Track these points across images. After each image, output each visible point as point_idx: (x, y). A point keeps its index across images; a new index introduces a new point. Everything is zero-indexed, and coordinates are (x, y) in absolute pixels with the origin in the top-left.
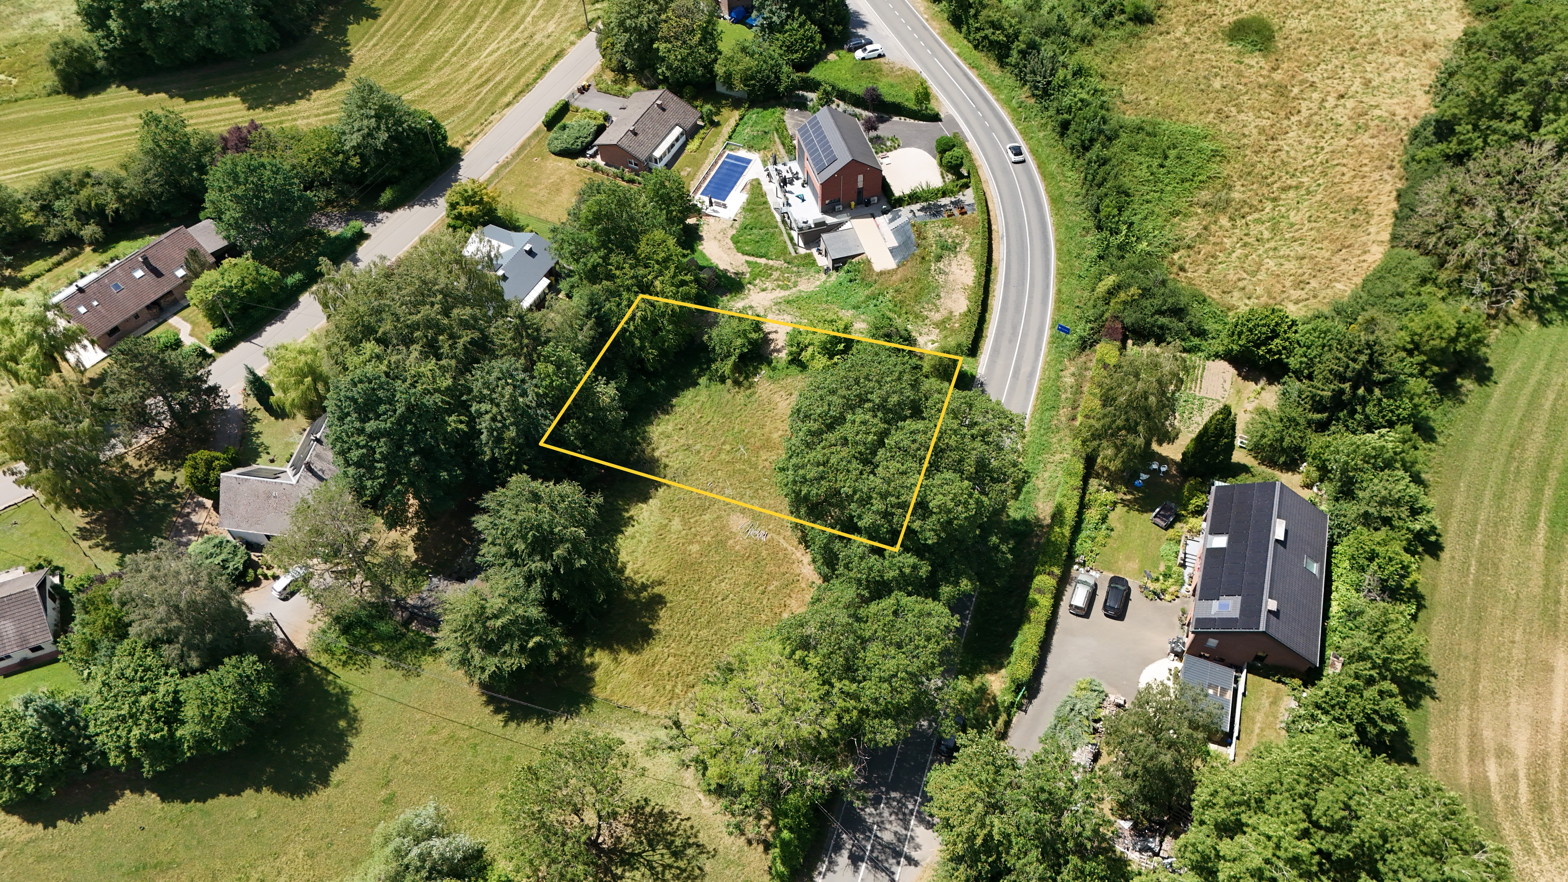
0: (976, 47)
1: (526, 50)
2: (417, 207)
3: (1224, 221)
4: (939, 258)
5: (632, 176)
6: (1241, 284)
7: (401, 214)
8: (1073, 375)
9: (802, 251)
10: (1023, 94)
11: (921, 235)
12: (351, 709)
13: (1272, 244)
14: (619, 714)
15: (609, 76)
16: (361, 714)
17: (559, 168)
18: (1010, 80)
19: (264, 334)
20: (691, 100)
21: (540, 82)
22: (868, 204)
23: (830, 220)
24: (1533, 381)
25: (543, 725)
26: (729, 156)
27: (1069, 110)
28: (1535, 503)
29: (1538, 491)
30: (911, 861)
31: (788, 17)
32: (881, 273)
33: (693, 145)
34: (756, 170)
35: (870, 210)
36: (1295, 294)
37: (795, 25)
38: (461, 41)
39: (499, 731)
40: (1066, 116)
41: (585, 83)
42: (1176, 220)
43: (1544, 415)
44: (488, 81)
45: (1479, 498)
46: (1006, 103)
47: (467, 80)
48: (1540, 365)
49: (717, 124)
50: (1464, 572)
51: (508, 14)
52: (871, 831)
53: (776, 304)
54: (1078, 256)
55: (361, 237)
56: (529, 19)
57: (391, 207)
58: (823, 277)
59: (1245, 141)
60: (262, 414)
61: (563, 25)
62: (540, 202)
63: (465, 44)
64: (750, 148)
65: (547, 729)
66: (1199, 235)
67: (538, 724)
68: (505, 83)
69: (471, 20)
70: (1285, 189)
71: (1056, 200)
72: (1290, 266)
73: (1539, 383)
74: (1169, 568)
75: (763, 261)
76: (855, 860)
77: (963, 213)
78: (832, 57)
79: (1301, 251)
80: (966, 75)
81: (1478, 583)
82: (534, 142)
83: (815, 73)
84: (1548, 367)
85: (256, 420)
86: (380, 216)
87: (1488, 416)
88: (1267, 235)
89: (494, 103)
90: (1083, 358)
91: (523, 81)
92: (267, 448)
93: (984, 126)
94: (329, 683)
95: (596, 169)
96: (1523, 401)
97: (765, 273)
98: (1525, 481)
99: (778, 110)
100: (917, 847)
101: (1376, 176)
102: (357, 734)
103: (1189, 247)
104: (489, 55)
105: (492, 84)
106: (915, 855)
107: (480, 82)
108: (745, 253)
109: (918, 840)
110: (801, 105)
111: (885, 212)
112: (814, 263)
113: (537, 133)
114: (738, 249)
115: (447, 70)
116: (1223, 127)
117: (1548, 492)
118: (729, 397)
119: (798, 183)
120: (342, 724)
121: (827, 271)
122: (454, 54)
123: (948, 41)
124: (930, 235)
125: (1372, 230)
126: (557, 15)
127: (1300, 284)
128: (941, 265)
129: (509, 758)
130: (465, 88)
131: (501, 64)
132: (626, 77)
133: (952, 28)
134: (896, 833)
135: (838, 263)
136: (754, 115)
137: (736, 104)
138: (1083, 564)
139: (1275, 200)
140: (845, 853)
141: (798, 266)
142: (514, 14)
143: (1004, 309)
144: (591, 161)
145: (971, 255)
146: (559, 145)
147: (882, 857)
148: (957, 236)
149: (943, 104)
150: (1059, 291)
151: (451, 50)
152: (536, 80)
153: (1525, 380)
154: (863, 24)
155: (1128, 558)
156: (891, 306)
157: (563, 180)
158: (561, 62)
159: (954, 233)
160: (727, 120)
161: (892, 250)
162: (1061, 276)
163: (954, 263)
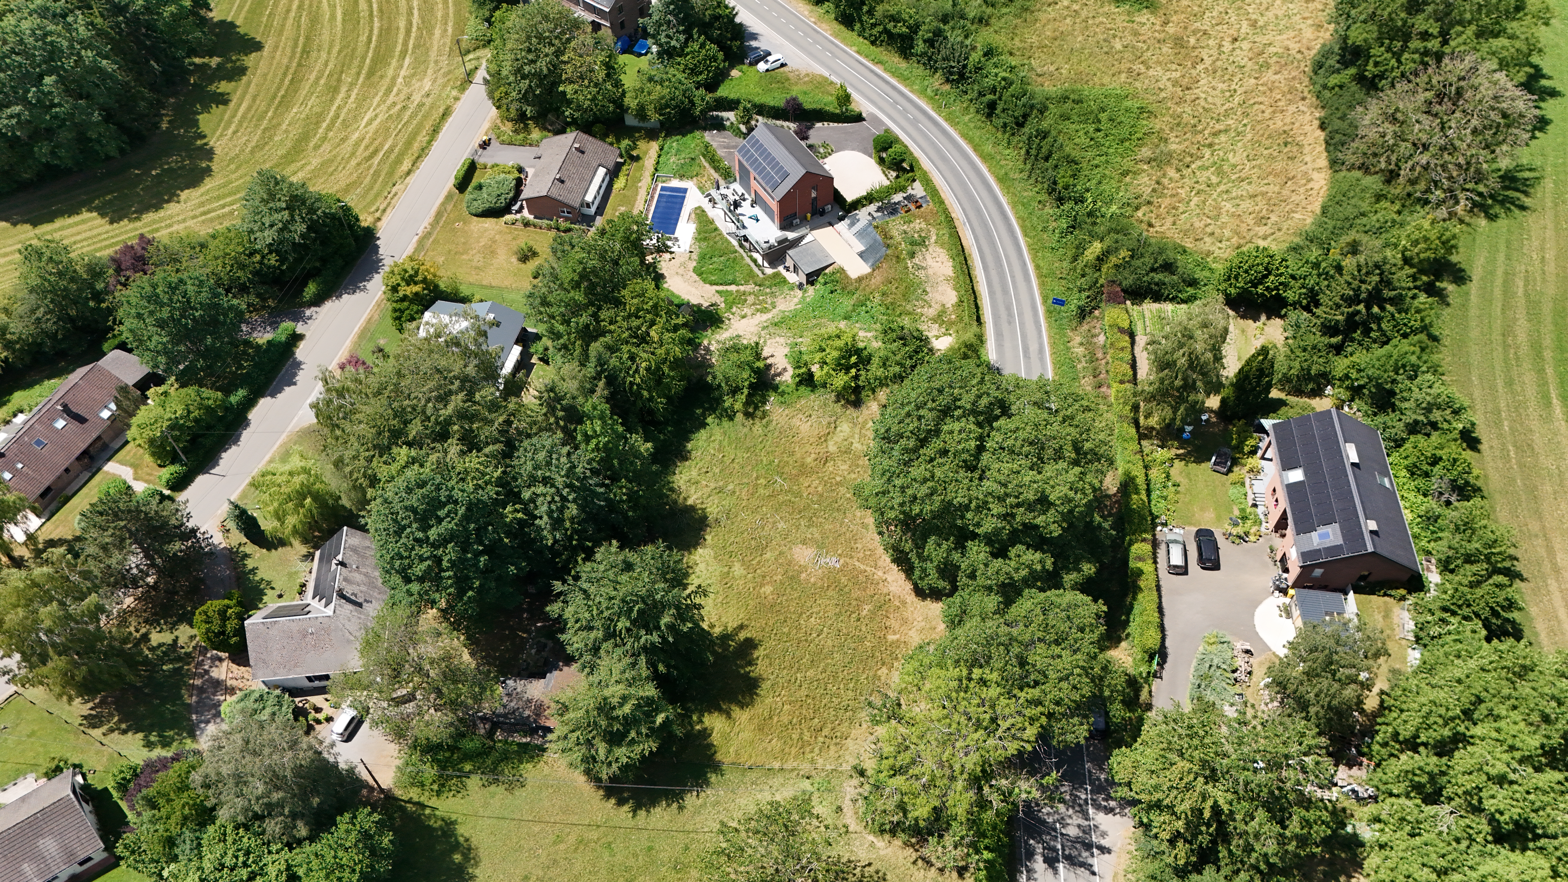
0: (873, 43)
1: (408, 113)
2: (345, 296)
3: (1172, 173)
4: (912, 255)
5: (568, 225)
6: (1209, 230)
7: (330, 306)
8: (1081, 344)
9: (769, 271)
10: (937, 81)
11: (886, 236)
12: (461, 839)
13: (1222, 187)
14: (752, 775)
15: (508, 128)
16: (474, 842)
17: (486, 230)
18: (919, 70)
19: (221, 462)
20: (603, 137)
21: (435, 144)
22: (822, 213)
23: (791, 235)
24: (1500, 272)
25: (675, 805)
26: (663, 189)
27: (994, 90)
28: (1543, 384)
29: (1541, 371)
30: (1104, 850)
31: (687, 40)
32: (860, 279)
33: (619, 183)
34: (694, 199)
35: (825, 219)
36: (1262, 230)
37: (696, 46)
38: (332, 114)
39: (631, 823)
40: (991, 97)
41: (485, 138)
42: (1128, 179)
43: (1521, 301)
44: (376, 152)
45: (1493, 388)
46: (922, 92)
47: (353, 154)
48: (1501, 257)
49: (637, 159)
50: (1506, 458)
51: (375, 79)
52: (1055, 830)
53: (764, 328)
54: (1044, 229)
55: (296, 338)
56: (400, 80)
57: (318, 301)
58: (799, 293)
59: (1163, 95)
60: (250, 548)
61: (440, 81)
62: (477, 268)
63: (337, 116)
64: (682, 177)
65: (681, 808)
66: (1154, 190)
67: (668, 805)
68: (397, 150)
69: (336, 90)
70: (1215, 134)
71: (1002, 180)
72: (1246, 205)
73: (1506, 273)
74: (1243, 510)
75: (733, 288)
76: (1051, 862)
77: (920, 207)
78: (735, 73)
79: (1252, 189)
80: (872, 71)
81: (1522, 465)
82: (449, 207)
83: (724, 91)
84: (1508, 258)
85: (246, 556)
86: (308, 313)
87: (1473, 312)
88: (1214, 179)
89: (391, 173)
90: (1085, 327)
91: (416, 146)
92: (269, 583)
93: (908, 119)
94: (429, 817)
95: (527, 224)
96: (1498, 292)
97: (739, 300)
98: (1527, 365)
99: (697, 134)
100: (1104, 834)
101: (1292, 108)
103: (1149, 203)
104: (369, 123)
105: (381, 154)
106: (1104, 842)
107: (367, 153)
108: (712, 284)
109: (1102, 828)
110: (719, 125)
111: (841, 219)
112: (785, 281)
113: (449, 197)
114: (705, 281)
115: (327, 147)
116: (1138, 84)
117: (1550, 371)
118: (746, 430)
119: (746, 204)
121: (801, 286)
122: (329, 129)
123: (843, 40)
124: (895, 233)
125: (1308, 159)
126: (430, 72)
127: (1262, 220)
128: (916, 260)
129: (650, 849)
130: (353, 162)
131: (384, 131)
132: (526, 125)
133: (842, 28)
134: (1079, 826)
135: (812, 278)
136: (674, 143)
137: (652, 135)
138: (1165, 525)
139: (1210, 145)
140: (1039, 859)
141: (770, 287)
142: (382, 77)
143: (992, 293)
144: (518, 216)
145: (942, 246)
146: (480, 206)
147: (1074, 853)
148: (921, 230)
149: (860, 103)
150: (1038, 267)
151: (324, 125)
152: (430, 142)
153: (1492, 273)
154: (754, 36)
155: (1202, 509)
156: (883, 309)
157: (495, 242)
158: (450, 120)
159: (917, 227)
160: (646, 153)
161: (861, 255)
162: (1034, 252)
163: (928, 256)
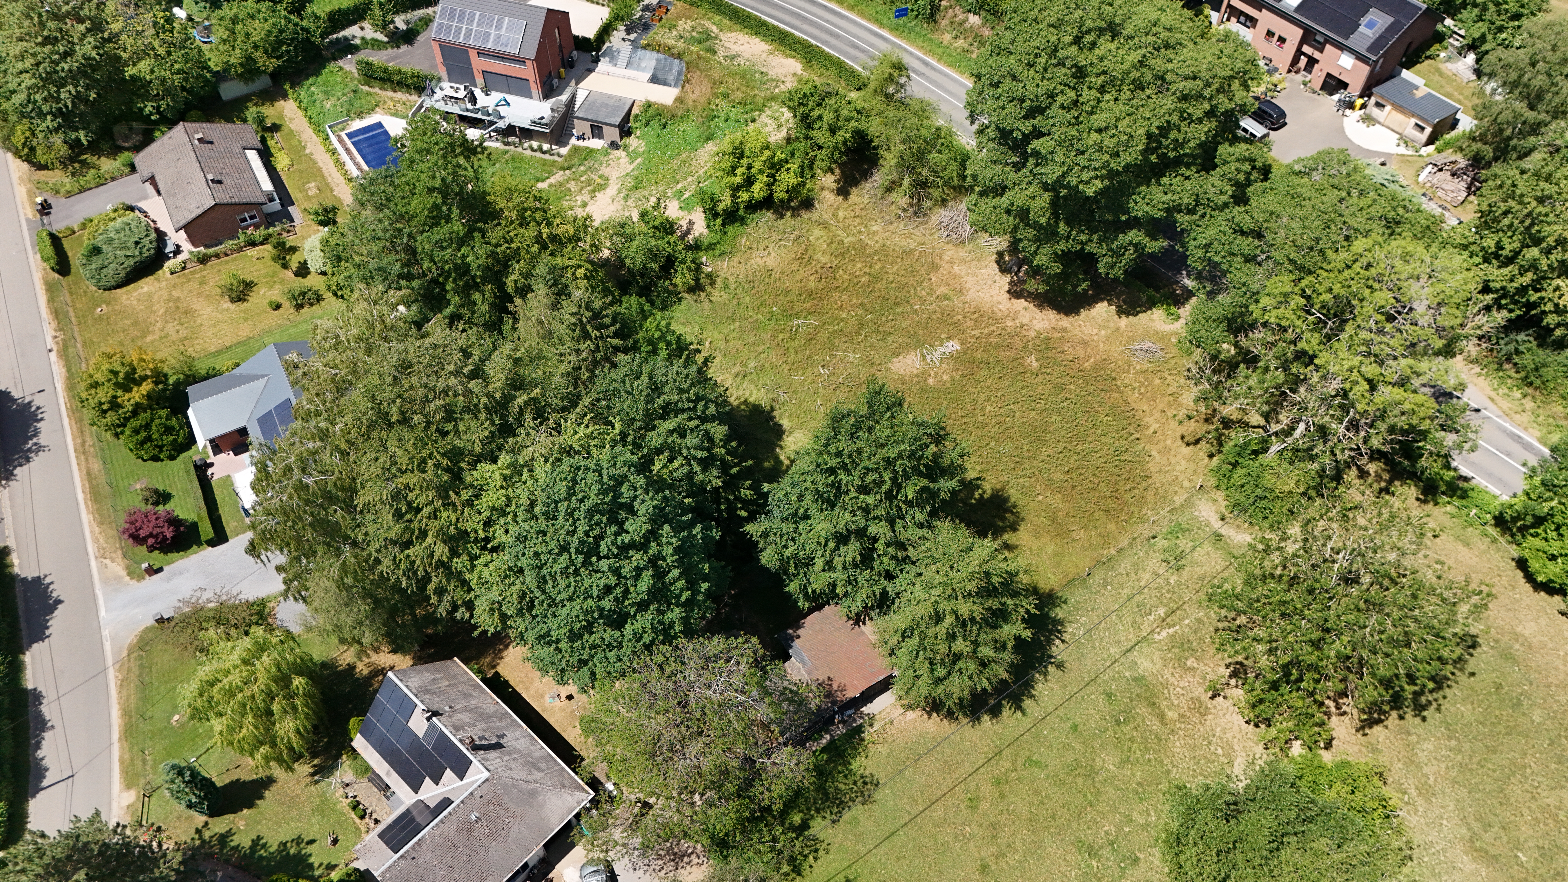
4: (712, 51)
5: (264, 231)
8: (956, 37)
9: (564, 151)
11: (667, 48)
14: (1097, 579)
15: (59, 176)
17: (150, 295)
19: (47, 764)
22: (572, 64)
23: (564, 97)
26: (349, 136)
32: (679, 101)
33: (281, 162)
35: (579, 68)
41: (38, 201)
49: (276, 128)
53: (626, 199)
60: (219, 825)
62: (183, 340)
64: (360, 115)
65: (1060, 666)
75: (542, 185)
82: (66, 298)
85: (224, 838)
90: (944, 22)
95: (203, 260)
97: (562, 192)
99: (332, 66)
110: (347, 48)
111: (597, 60)
112: (591, 151)
118: (707, 305)
119: (479, 95)
121: (616, 145)
124: (671, 42)
128: (721, 53)
132: (83, 163)
135: (624, 129)
137: (270, 96)
141: (581, 164)
144: (181, 258)
145: (730, 30)
157: (177, 300)
159: (687, 27)
163: (728, 45)
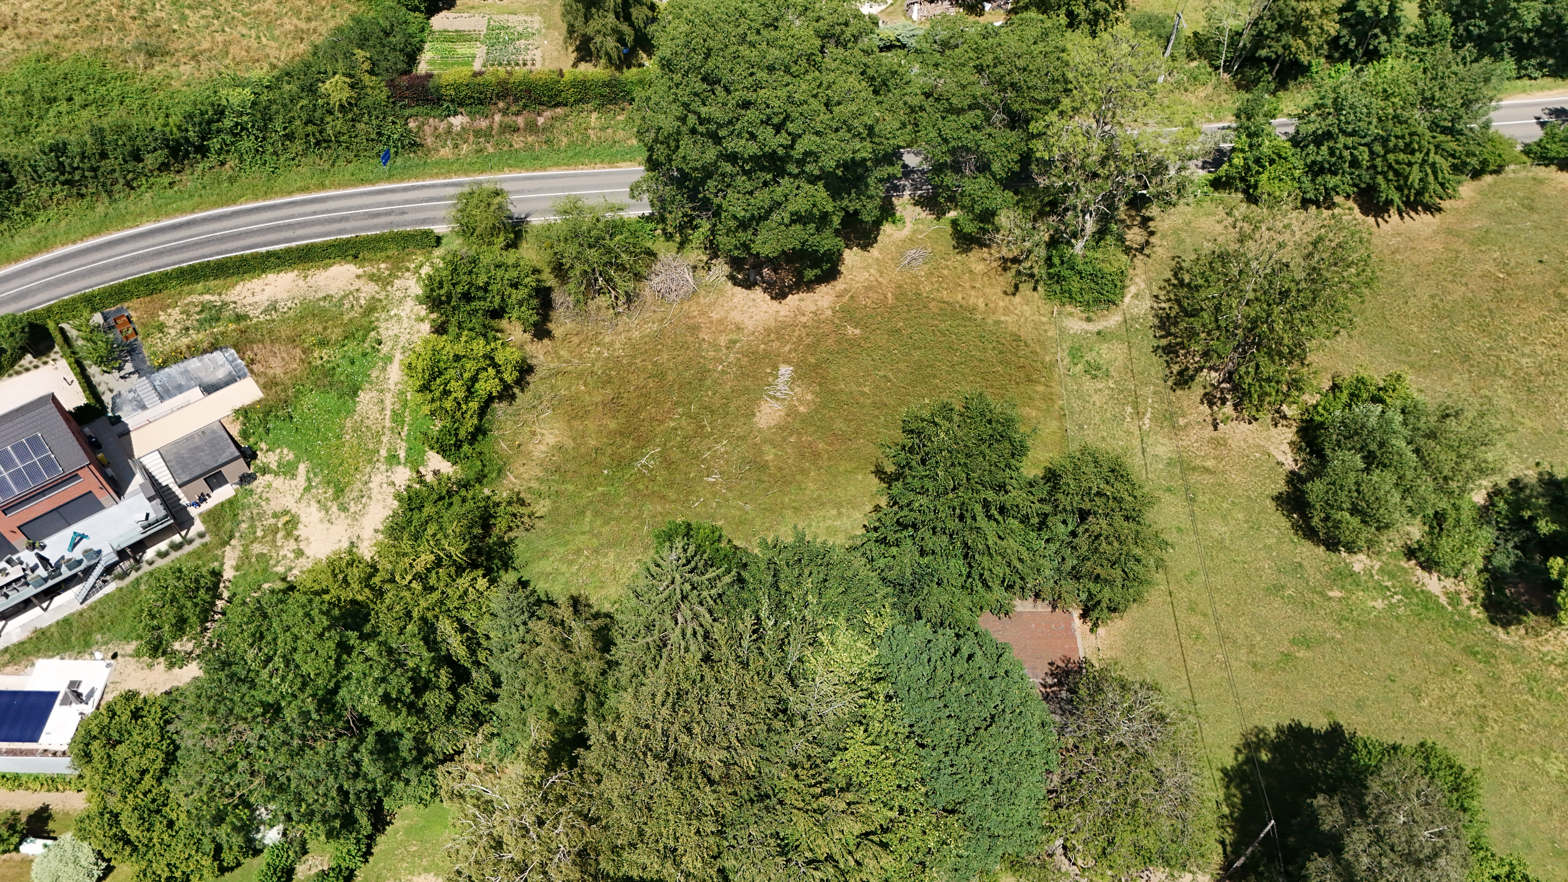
4: (241, 318)
12: (1241, 758)
16: (1237, 741)
23: (140, 484)
32: (267, 387)
58: (267, 477)
94: (1231, 806)
102: (1262, 730)
111: (119, 422)
118: (540, 524)
120: (1264, 756)
128: (254, 313)
141: (237, 523)
145: (229, 287)
148: (184, 312)
159: (177, 317)
161: (209, 392)
163: (248, 301)
